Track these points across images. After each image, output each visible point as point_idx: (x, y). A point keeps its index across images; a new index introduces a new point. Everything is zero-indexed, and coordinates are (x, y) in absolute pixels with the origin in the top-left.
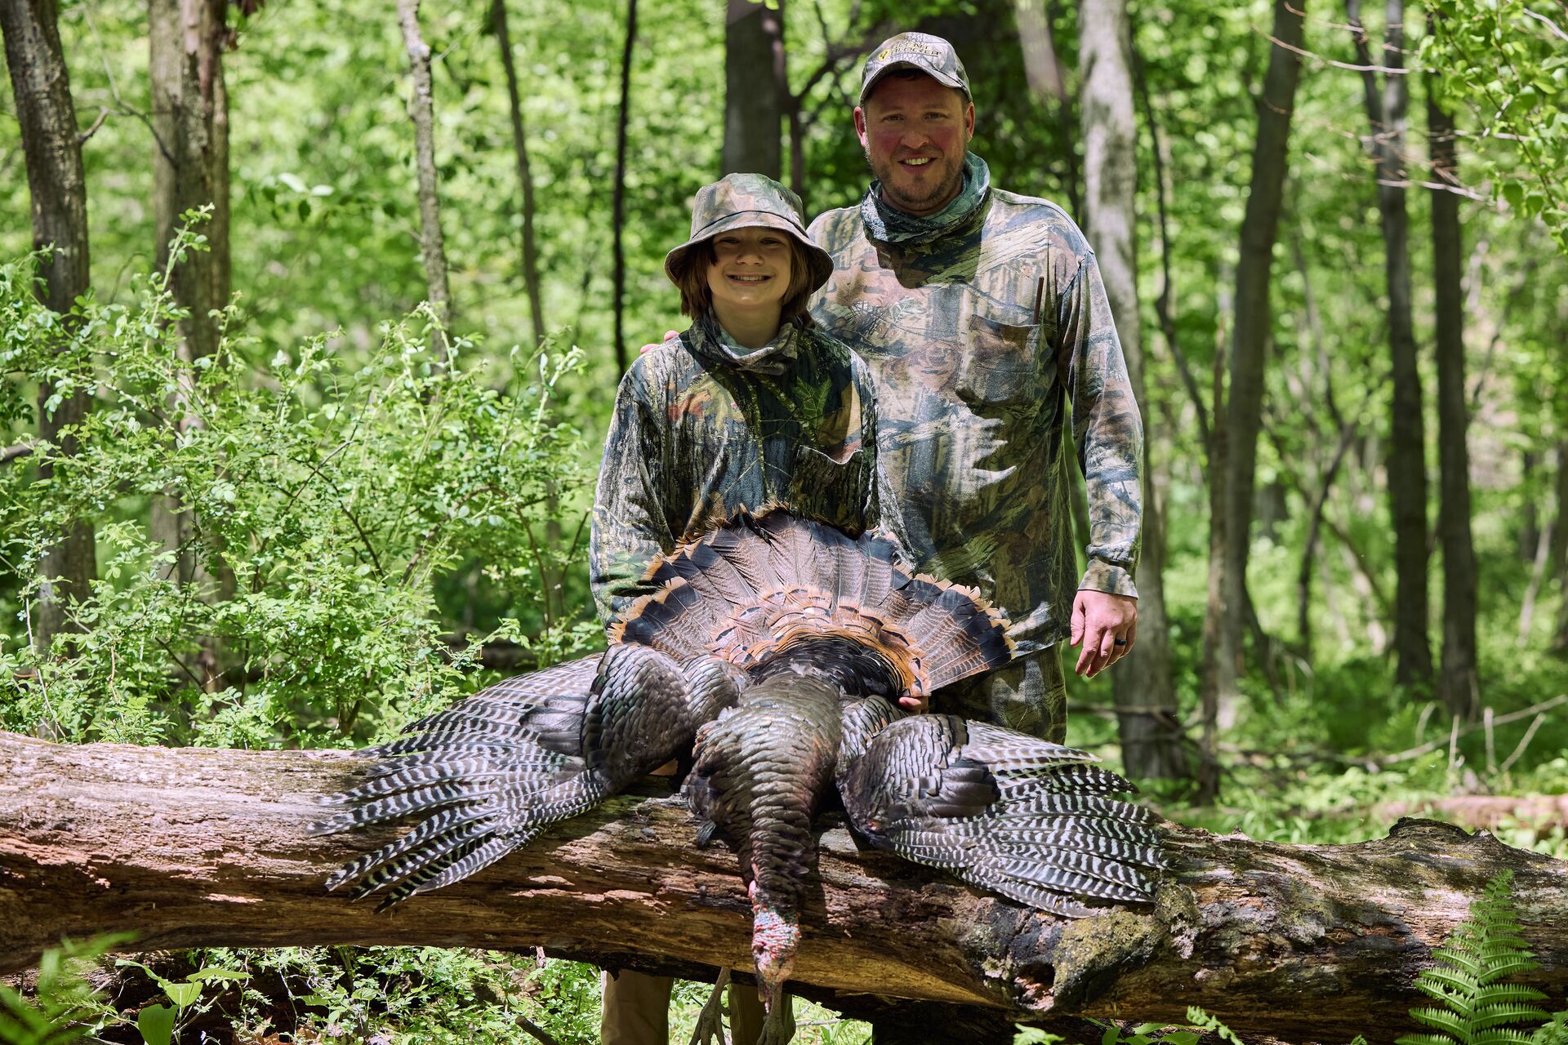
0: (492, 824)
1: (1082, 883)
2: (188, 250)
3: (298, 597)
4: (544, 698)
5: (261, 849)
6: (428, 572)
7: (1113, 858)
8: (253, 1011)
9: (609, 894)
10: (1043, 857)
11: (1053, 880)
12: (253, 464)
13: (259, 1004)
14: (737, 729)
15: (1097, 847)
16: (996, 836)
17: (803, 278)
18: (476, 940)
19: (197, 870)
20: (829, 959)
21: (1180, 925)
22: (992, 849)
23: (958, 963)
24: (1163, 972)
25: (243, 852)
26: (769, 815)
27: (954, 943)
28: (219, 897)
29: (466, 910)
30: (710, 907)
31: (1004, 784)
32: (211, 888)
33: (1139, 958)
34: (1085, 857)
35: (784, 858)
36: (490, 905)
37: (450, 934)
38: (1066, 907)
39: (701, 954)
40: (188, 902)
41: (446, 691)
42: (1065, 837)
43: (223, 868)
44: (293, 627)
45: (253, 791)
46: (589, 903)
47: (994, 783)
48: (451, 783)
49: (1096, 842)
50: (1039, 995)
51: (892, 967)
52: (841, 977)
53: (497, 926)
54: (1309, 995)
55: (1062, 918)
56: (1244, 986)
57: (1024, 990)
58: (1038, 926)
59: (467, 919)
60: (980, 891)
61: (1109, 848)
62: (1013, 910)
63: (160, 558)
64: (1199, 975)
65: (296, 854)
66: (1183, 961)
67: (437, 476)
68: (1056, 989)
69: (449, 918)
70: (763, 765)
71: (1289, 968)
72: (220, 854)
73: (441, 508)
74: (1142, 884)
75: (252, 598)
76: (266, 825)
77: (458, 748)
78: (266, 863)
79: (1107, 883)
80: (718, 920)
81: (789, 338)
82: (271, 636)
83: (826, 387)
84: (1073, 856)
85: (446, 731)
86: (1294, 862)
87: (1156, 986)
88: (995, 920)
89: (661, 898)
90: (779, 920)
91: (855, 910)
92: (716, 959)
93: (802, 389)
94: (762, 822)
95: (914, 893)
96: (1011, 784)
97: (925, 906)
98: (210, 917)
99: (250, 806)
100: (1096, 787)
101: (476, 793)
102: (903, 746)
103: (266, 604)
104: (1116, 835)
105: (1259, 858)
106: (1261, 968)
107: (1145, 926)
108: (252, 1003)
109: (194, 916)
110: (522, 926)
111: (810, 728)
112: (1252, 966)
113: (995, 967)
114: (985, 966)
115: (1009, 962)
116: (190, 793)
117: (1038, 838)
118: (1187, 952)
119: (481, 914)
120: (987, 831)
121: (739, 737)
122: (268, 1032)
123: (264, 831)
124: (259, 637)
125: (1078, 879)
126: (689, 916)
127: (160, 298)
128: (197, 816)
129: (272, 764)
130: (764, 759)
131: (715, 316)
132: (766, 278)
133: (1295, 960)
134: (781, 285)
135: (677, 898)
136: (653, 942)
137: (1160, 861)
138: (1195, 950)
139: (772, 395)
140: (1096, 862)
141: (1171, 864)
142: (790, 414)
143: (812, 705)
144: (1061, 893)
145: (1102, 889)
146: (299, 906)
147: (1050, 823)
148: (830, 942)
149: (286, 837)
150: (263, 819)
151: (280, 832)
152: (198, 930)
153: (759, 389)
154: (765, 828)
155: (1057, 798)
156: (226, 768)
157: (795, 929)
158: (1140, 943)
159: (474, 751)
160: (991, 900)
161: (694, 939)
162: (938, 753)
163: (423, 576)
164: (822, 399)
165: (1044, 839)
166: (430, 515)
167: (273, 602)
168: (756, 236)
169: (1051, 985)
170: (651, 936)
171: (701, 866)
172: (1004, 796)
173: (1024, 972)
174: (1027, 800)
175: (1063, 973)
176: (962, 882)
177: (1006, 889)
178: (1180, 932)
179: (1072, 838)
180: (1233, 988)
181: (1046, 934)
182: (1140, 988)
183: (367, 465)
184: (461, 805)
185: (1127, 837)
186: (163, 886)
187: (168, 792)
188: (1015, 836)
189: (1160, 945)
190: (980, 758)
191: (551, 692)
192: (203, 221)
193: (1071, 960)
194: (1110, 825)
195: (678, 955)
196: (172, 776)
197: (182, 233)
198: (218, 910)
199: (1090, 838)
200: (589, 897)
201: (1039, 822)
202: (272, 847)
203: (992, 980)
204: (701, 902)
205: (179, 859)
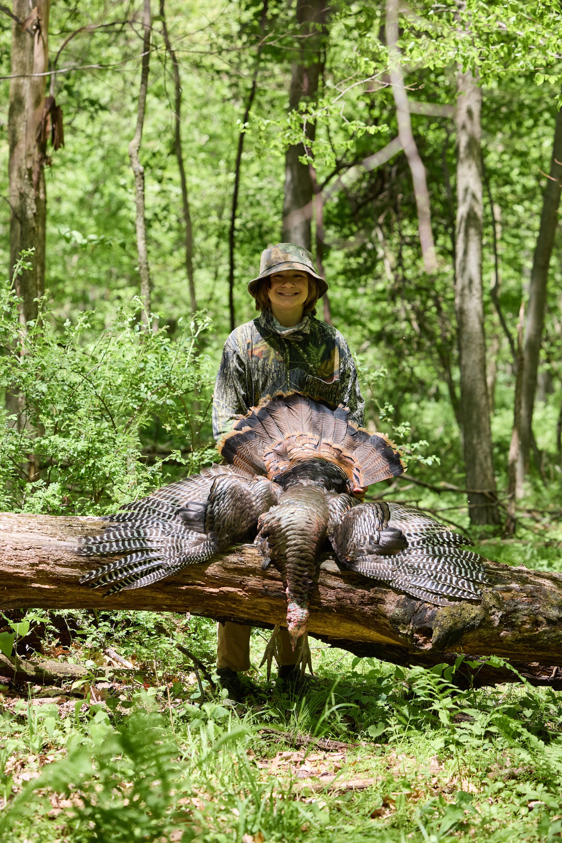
0: (160, 562)
1: (447, 589)
2: (23, 270)
3: (74, 437)
4: (186, 503)
5: (57, 563)
6: (137, 426)
7: (463, 578)
8: (51, 635)
9: (221, 589)
10: (429, 576)
11: (433, 588)
12: (54, 373)
13: (54, 633)
14: (278, 516)
15: (455, 572)
16: (407, 565)
17: (314, 293)
18: (158, 608)
19: (26, 572)
20: (325, 622)
21: (494, 610)
22: (405, 572)
23: (387, 626)
24: (484, 632)
25: (48, 564)
26: (293, 556)
27: (385, 616)
28: (37, 585)
29: (154, 594)
30: (269, 596)
31: (410, 540)
32: (33, 581)
33: (473, 626)
34: (449, 577)
35: (300, 576)
36: (165, 592)
37: (145, 605)
38: (439, 600)
39: (265, 618)
40: (22, 587)
41: (144, 485)
42: (440, 567)
43: (39, 572)
44: (71, 452)
45: (53, 535)
46: (212, 593)
47: (405, 539)
48: (143, 540)
49: (454, 569)
50: (425, 642)
51: (355, 627)
52: (331, 631)
53: (168, 602)
54: (554, 645)
55: (437, 606)
56: (523, 640)
57: (418, 640)
58: (425, 609)
59: (154, 599)
60: (398, 592)
61: (460, 572)
62: (414, 601)
63: (9, 418)
64: (502, 634)
65: (73, 566)
66: (493, 628)
67: (141, 380)
68: (433, 640)
69: (145, 598)
70: (291, 532)
71: (545, 632)
72: (37, 565)
73: (143, 395)
74: (476, 590)
75: (52, 438)
76: (59, 552)
77: (147, 522)
78: (59, 569)
79: (459, 590)
80: (273, 602)
81: (306, 324)
82: (60, 456)
83: (323, 347)
84: (443, 576)
85: (141, 513)
86: (548, 581)
87: (481, 639)
88: (405, 606)
89: (246, 591)
90: (297, 607)
91: (338, 599)
92: (272, 621)
93: (312, 349)
94: (290, 559)
95: (366, 592)
96: (413, 540)
97: (372, 598)
98: (32, 594)
99: (52, 543)
100: (455, 543)
101: (154, 545)
102: (360, 519)
103: (57, 440)
104: (464, 567)
105: (532, 579)
106: (531, 631)
107: (476, 610)
108: (50, 632)
109: (24, 594)
110: (180, 602)
111: (313, 512)
112: (527, 630)
113: (404, 628)
114: (400, 628)
115: (411, 626)
116: (24, 535)
117: (427, 567)
118: (497, 623)
119: (161, 596)
120: (403, 563)
121: (280, 519)
122: (58, 645)
123: (59, 554)
124: (54, 456)
125: (445, 588)
126: (259, 600)
127: (10, 293)
128: (27, 546)
129: (63, 522)
130: (292, 529)
131: (271, 311)
132: (296, 294)
133: (547, 628)
134: (304, 297)
135: (253, 591)
136: (242, 611)
137: (485, 579)
138: (500, 622)
139: (296, 350)
140: (454, 579)
141: (490, 581)
142: (304, 360)
143: (313, 501)
144: (437, 594)
145: (457, 593)
146: (74, 590)
147: (433, 560)
148: (326, 614)
149: (69, 558)
150: (58, 548)
151: (66, 555)
152: (26, 600)
153: (290, 347)
154: (292, 562)
155: (436, 548)
156: (41, 524)
157: (306, 611)
158: (474, 618)
159: (155, 525)
160: (403, 596)
161: (261, 611)
162: (377, 522)
163: (135, 428)
164: (321, 354)
165: (430, 567)
166: (139, 398)
167: (62, 439)
168: (291, 274)
169: (431, 637)
170: (241, 609)
171: (266, 577)
172: (410, 545)
173: (418, 631)
174: (422, 549)
175: (436, 633)
176: (390, 587)
177: (412, 591)
178: (493, 613)
179: (443, 567)
180: (518, 641)
181: (429, 613)
182: (473, 640)
183: (108, 374)
184: (147, 551)
185: (469, 568)
186: (10, 579)
187: (14, 535)
188: (416, 566)
189: (483, 620)
190: (398, 528)
191: (189, 499)
192: (30, 255)
193: (441, 626)
194: (462, 562)
195: (254, 618)
196: (15, 527)
197: (20, 262)
198: (36, 591)
199: (452, 568)
200: (212, 590)
201: (428, 559)
202: (62, 562)
203: (403, 634)
204: (265, 593)
205: (18, 567)
